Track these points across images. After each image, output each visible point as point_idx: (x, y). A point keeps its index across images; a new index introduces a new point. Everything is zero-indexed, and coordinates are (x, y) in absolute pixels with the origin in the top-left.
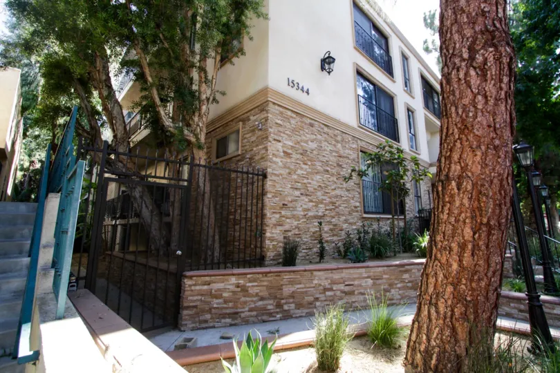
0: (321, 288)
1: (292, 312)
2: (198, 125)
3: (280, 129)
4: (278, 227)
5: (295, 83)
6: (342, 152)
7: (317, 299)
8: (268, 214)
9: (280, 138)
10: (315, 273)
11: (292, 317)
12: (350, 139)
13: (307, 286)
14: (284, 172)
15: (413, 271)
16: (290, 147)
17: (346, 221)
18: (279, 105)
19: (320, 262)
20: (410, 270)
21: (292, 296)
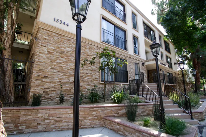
0: (43, 118)
1: (24, 130)
2: (5, 39)
3: (46, 41)
4: (39, 87)
5: (59, 20)
6: (89, 53)
7: (40, 124)
8: (33, 81)
9: (46, 45)
10: (40, 110)
11: (23, 133)
12: (95, 48)
13: (34, 117)
14: (48, 61)
15: (99, 110)
16: (53, 50)
17: (89, 85)
18: (46, 30)
19: (61, 104)
20: (97, 110)
21: (25, 122)
